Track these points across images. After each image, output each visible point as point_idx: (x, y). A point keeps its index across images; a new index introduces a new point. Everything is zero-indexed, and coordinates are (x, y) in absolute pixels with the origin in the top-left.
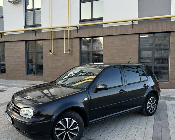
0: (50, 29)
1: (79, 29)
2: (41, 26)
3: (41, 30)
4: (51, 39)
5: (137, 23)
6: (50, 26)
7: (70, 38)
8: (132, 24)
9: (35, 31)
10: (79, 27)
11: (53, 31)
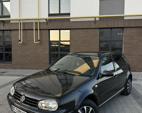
0: (19, 20)
1: (48, 21)
2: (10, 17)
3: (9, 21)
4: (21, 30)
5: (99, 20)
6: (20, 18)
7: (39, 29)
8: (94, 20)
9: (4, 22)
10: (48, 20)
11: (22, 23)
